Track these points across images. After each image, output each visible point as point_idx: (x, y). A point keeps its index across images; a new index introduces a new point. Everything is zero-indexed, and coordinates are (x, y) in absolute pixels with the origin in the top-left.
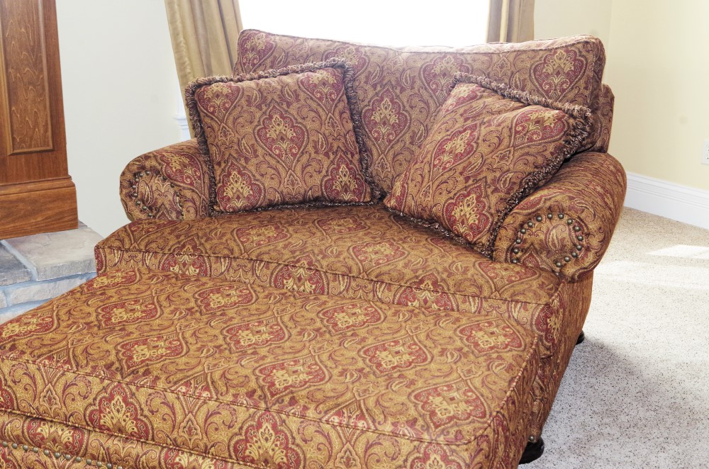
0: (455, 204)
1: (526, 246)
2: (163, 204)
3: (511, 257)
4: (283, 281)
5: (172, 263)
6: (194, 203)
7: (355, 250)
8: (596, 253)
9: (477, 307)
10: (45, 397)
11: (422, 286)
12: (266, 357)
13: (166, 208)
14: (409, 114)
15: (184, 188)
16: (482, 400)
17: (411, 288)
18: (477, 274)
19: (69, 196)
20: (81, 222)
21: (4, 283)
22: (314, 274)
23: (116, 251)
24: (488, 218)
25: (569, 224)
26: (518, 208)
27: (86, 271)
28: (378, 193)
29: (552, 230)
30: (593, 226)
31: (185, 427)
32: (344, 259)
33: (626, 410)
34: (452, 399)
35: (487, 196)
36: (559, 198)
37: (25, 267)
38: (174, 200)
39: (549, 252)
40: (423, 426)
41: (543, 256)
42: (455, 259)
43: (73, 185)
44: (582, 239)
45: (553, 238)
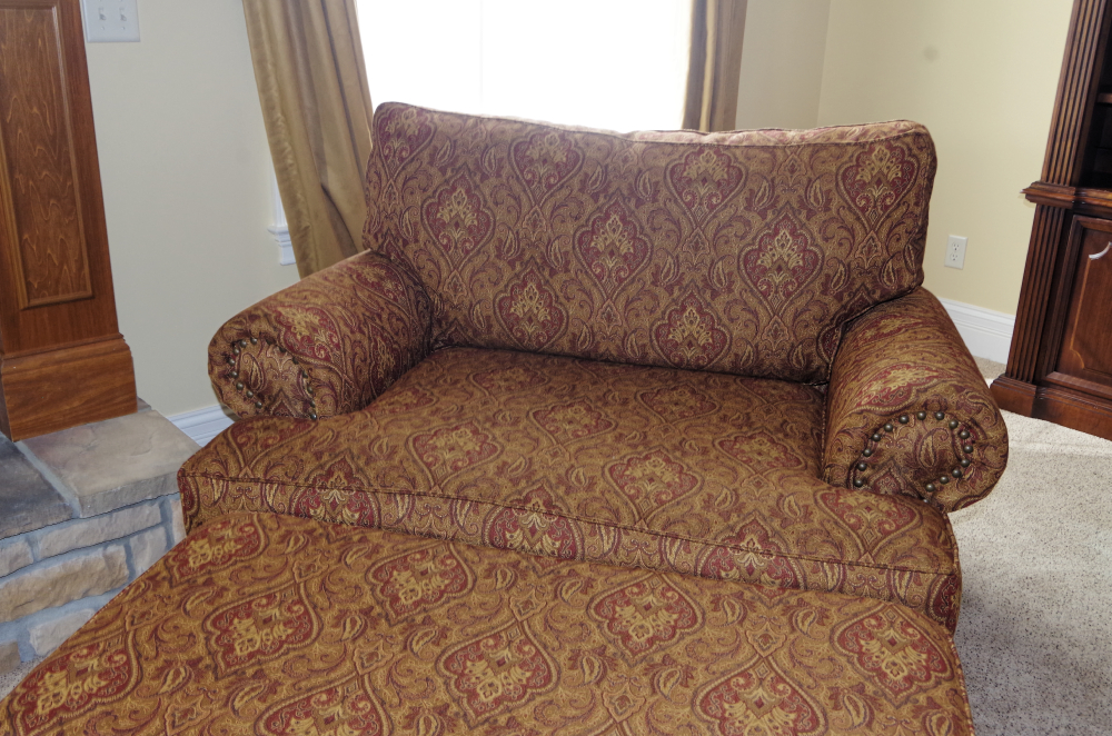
1: (881, 460)
2: (281, 390)
3: (854, 477)
4: (504, 535)
5: (312, 502)
6: (333, 389)
7: (614, 475)
8: (996, 473)
9: (838, 580)
11: (743, 544)
13: (287, 397)
15: (316, 366)
17: (725, 548)
18: (828, 521)
19: (122, 364)
20: (141, 400)
21: (27, 528)
22: (557, 522)
23: (214, 481)
25: (951, 428)
26: (870, 404)
29: (925, 438)
30: (994, 433)
32: (603, 493)
36: (940, 389)
37: (60, 497)
38: (298, 383)
39: (918, 470)
43: (127, 348)
44: (972, 450)
45: (926, 450)
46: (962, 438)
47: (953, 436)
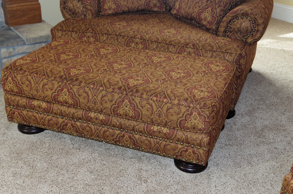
0: (202, 12)
1: (232, 30)
2: (78, 12)
3: (225, 35)
4: (130, 44)
5: (83, 36)
6: (92, 11)
7: (160, 31)
8: (261, 33)
9: (211, 55)
10: (35, 89)
11: (188, 46)
12: (125, 74)
13: (80, 13)
15: (87, 5)
16: (214, 91)
17: (184, 47)
18: (211, 42)
19: (38, 9)
20: (43, 20)
21: (13, 45)
22: (143, 41)
23: (60, 31)
24: (216, 18)
25: (250, 21)
26: (229, 14)
27: (47, 40)
28: (168, 8)
29: (243, 23)
30: (260, 22)
31: (93, 102)
32: (156, 35)
33: (269, 99)
34: (202, 91)
35: (216, 9)
36: (247, 9)
37: (21, 38)
38: (83, 10)
39: (241, 32)
40: (190, 101)
41: (239, 34)
42: (202, 35)
43: (39, 4)
44: (256, 27)
45: (243, 27)
46: (253, 24)
47: (250, 23)
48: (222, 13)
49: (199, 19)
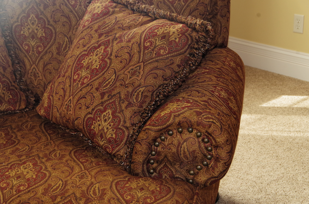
0: (93, 119)
1: (161, 158)
3: (147, 168)
8: (225, 163)
14: (54, 28)
24: (124, 132)
25: (198, 137)
26: (150, 125)
28: (33, 99)
29: (183, 144)
30: (221, 139)
35: (122, 111)
36: (187, 114)
39: (182, 163)
41: (177, 167)
42: (93, 179)
44: (212, 150)
45: (184, 151)
46: (205, 143)
47: (199, 142)
48: (136, 120)
49: (90, 133)
